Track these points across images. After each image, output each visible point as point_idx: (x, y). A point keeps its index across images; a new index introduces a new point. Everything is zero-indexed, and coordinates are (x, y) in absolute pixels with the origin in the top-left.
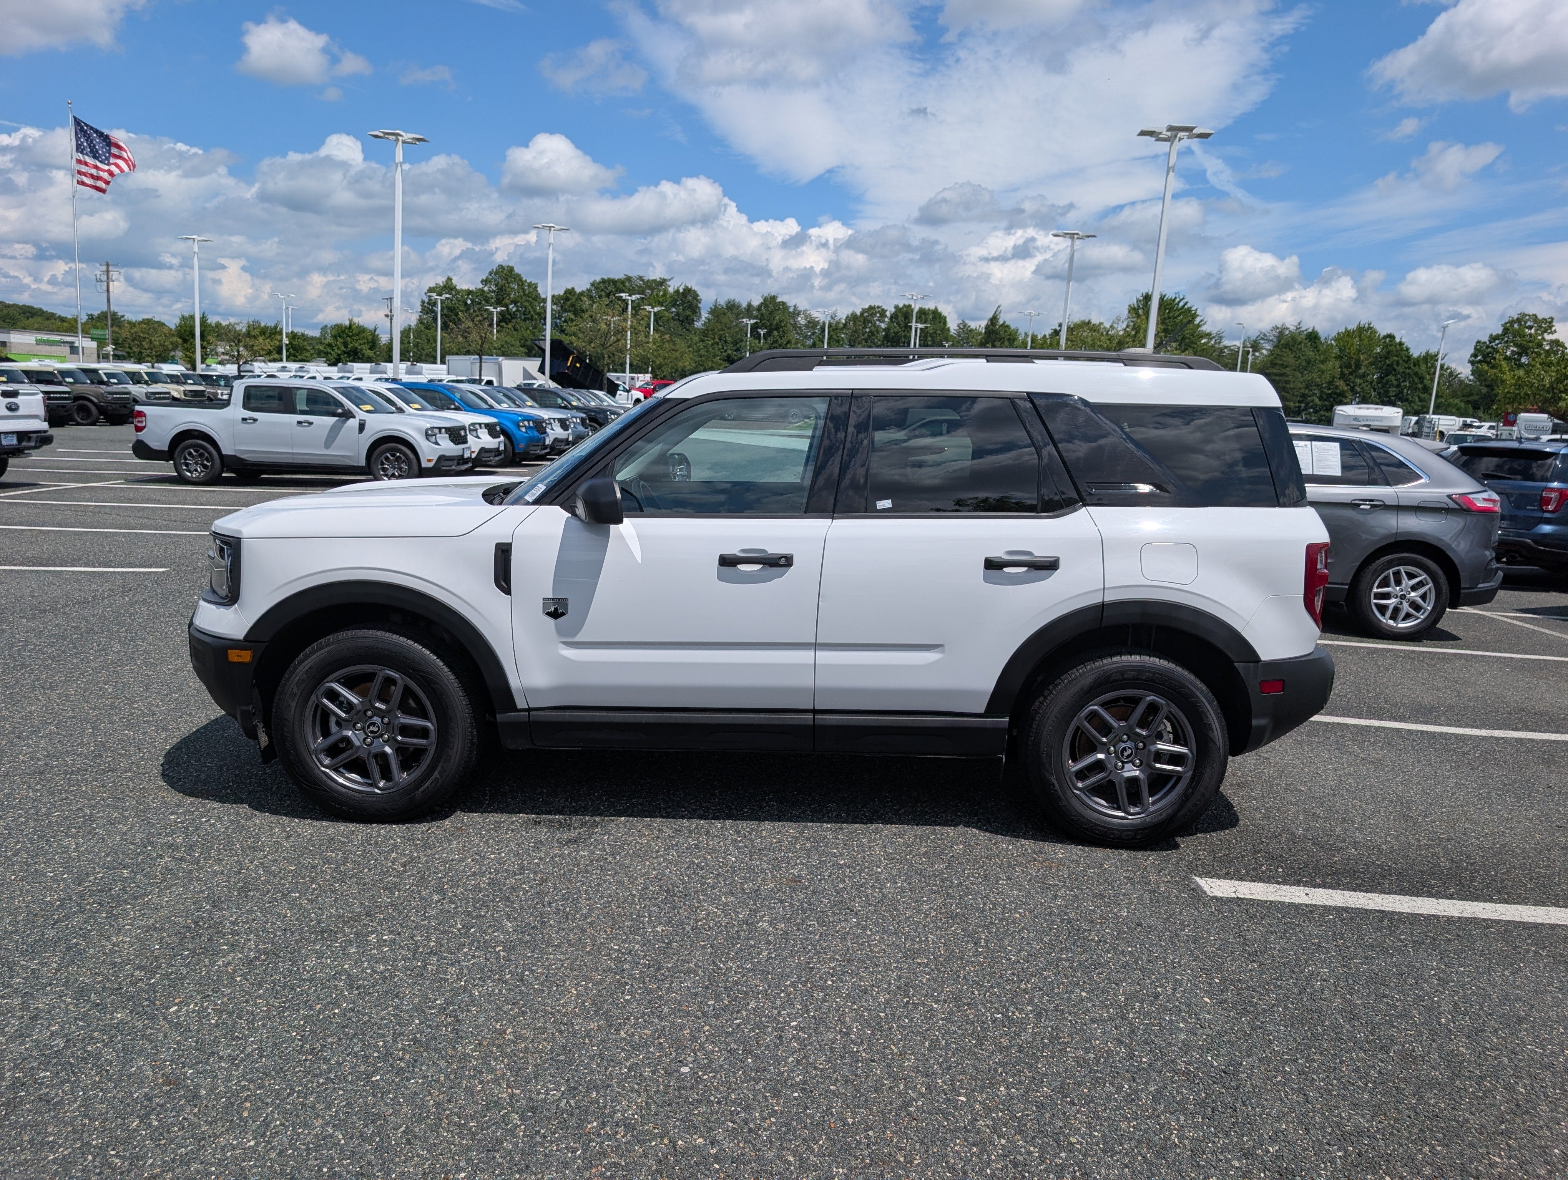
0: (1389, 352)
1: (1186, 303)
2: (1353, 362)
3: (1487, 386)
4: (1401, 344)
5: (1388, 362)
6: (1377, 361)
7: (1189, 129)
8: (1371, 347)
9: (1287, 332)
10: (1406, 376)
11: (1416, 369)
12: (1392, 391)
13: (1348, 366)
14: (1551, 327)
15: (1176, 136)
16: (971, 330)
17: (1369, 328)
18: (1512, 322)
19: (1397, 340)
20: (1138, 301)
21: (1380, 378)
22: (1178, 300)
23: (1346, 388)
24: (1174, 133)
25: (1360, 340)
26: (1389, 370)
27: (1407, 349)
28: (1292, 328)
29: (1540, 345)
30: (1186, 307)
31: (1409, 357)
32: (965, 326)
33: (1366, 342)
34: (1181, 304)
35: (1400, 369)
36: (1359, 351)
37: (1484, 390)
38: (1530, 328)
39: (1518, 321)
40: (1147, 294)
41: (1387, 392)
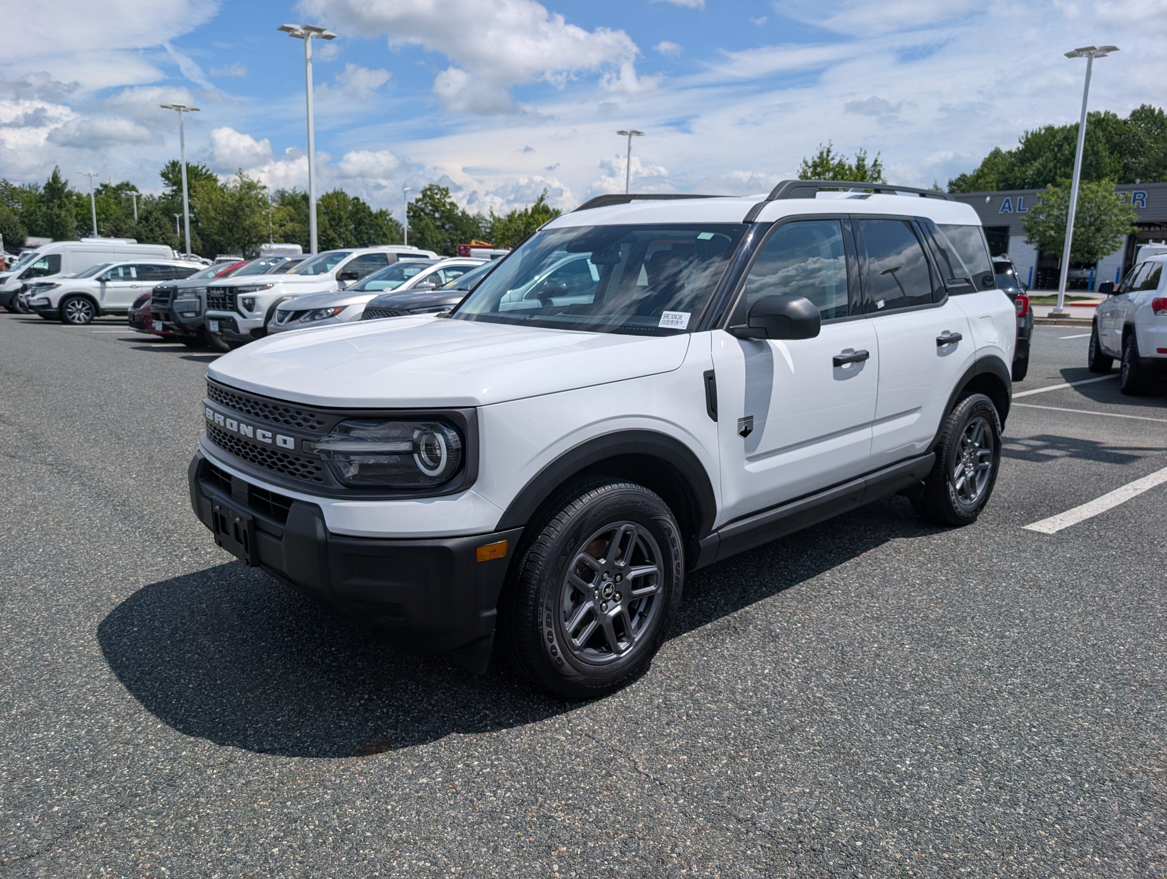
0: (358, 210)
1: (208, 170)
2: (336, 216)
3: (420, 233)
4: (364, 204)
5: (359, 216)
6: (353, 215)
7: (320, 30)
8: (345, 207)
9: (287, 195)
10: (371, 226)
11: (376, 221)
12: (365, 237)
13: (334, 219)
14: (447, 194)
15: (309, 34)
16: (14, 189)
17: (342, 193)
18: (426, 190)
19: (361, 201)
20: (167, 167)
21: (356, 228)
22: (200, 167)
23: (335, 235)
24: (307, 31)
25: (338, 201)
26: (359, 223)
27: (369, 208)
28: (290, 192)
29: (444, 206)
30: (208, 173)
31: (371, 213)
32: (7, 184)
33: (342, 202)
34: (204, 171)
35: (367, 221)
36: (338, 209)
37: (419, 235)
38: (437, 194)
39: (430, 189)
40: (174, 162)
41: (361, 238)
